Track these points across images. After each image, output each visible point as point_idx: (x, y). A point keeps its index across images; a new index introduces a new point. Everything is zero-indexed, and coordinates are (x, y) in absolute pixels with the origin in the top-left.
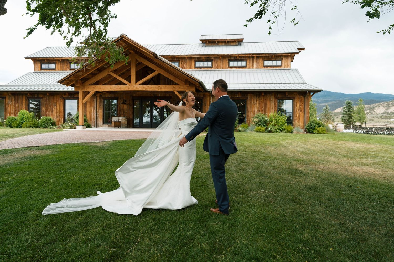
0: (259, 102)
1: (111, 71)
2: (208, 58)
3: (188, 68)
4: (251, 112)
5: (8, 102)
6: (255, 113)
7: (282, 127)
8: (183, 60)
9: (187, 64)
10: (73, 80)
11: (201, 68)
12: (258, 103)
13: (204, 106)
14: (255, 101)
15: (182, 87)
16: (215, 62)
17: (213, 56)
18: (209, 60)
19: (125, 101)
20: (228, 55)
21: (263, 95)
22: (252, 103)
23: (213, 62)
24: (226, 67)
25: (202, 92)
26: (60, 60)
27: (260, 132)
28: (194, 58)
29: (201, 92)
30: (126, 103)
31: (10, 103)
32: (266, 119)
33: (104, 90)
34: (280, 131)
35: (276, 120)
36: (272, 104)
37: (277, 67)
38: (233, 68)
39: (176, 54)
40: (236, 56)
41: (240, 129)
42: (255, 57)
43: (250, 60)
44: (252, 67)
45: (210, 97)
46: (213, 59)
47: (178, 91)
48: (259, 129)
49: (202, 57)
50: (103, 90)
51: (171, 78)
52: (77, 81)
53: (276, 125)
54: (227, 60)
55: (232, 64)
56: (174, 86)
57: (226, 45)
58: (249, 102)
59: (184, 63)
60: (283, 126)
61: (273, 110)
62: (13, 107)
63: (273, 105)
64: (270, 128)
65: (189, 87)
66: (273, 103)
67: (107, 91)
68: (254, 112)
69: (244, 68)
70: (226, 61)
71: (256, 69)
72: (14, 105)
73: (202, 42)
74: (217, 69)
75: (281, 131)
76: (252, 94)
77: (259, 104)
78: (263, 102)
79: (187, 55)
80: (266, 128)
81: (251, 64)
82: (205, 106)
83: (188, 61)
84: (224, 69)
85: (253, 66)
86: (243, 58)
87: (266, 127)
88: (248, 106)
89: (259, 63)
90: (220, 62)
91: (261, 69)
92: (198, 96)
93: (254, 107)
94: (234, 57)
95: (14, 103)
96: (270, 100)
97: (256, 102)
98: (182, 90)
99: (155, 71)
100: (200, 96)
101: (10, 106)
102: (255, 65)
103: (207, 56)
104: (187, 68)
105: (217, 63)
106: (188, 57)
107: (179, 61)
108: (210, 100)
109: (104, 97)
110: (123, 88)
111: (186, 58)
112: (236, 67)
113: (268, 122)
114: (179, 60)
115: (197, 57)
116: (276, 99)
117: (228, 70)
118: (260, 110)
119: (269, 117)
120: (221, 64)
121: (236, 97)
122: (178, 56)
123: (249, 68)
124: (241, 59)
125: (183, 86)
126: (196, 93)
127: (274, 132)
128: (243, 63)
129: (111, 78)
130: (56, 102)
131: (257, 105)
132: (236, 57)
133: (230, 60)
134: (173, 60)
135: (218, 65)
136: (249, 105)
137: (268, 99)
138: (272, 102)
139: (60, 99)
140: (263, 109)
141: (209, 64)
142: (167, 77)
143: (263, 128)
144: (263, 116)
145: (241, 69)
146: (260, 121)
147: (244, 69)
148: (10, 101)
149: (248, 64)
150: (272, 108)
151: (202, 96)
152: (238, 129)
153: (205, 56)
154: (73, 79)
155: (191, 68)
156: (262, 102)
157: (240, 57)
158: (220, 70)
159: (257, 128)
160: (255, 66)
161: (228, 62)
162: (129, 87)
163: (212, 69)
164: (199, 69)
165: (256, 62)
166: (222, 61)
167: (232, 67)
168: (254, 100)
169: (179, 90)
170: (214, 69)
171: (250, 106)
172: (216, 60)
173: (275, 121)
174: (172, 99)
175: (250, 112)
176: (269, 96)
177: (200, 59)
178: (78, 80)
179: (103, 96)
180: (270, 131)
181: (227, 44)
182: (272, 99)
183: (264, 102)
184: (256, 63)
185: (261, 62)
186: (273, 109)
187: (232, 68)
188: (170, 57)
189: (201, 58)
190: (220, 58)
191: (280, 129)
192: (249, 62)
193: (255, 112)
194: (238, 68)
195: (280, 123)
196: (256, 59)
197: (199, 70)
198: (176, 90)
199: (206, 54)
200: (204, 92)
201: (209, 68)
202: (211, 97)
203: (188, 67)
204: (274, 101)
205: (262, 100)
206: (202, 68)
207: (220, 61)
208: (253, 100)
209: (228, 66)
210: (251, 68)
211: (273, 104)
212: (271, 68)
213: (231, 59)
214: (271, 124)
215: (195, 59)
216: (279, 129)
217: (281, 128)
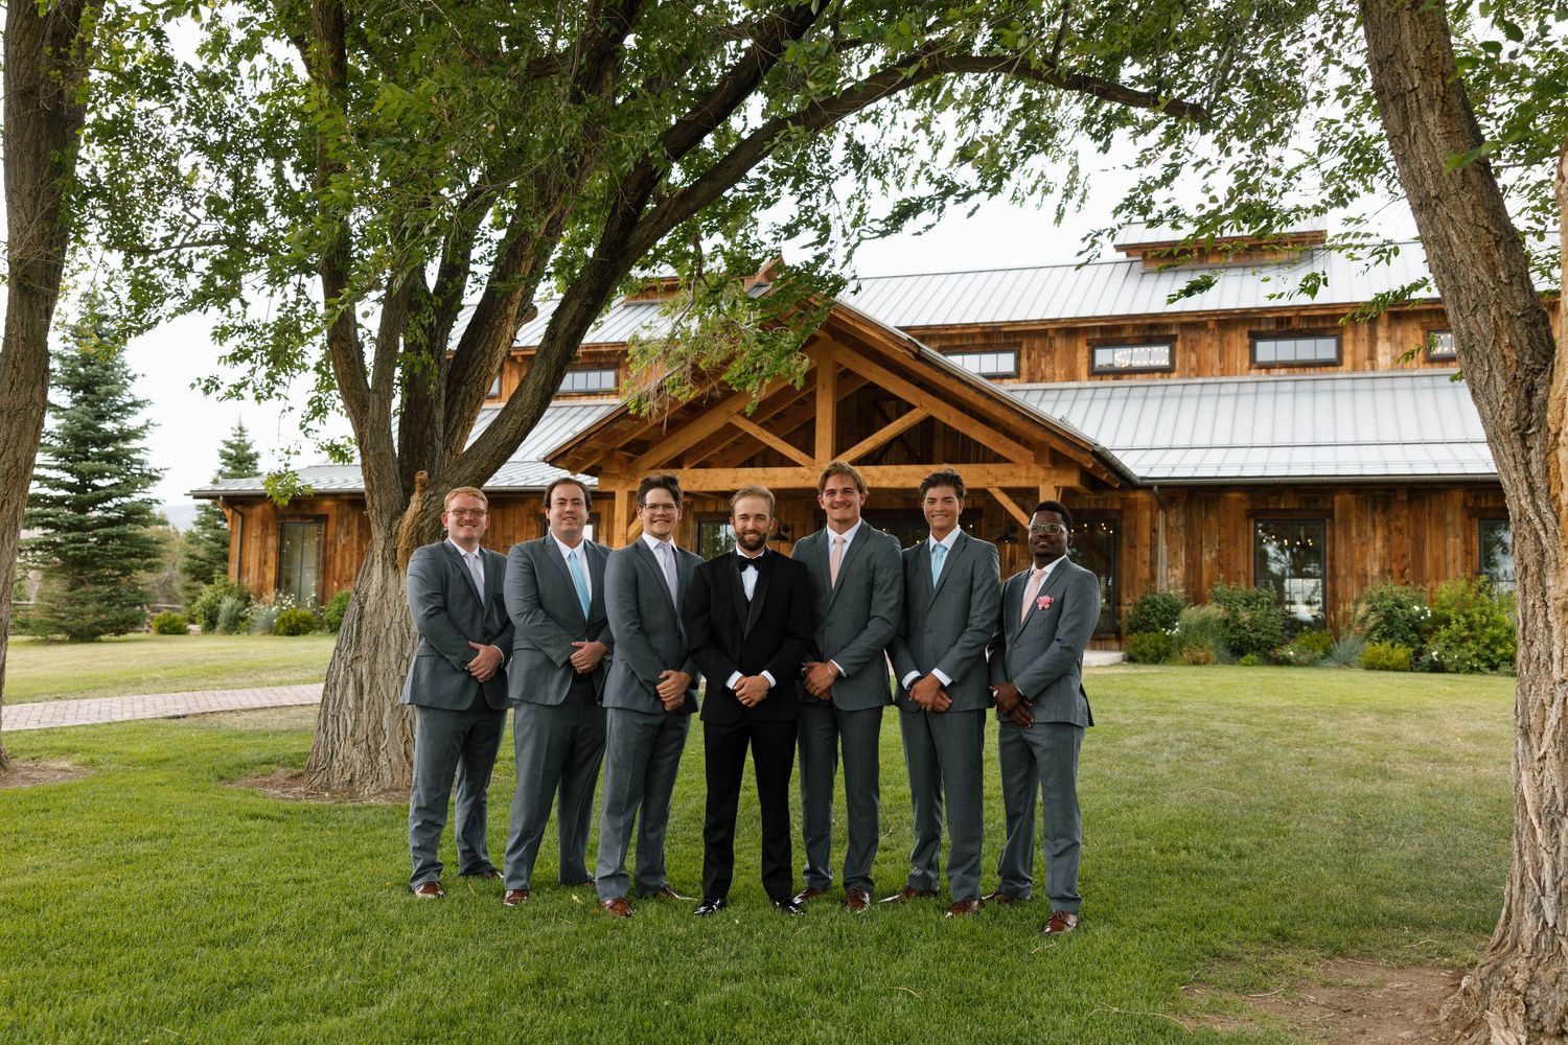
0: (1386, 532)
1: (738, 413)
2: (1152, 327)
3: (1057, 378)
4: (1349, 579)
5: (335, 535)
6: (1369, 581)
7: (1500, 651)
8: (1037, 343)
9: (1053, 359)
10: (595, 451)
11: (1118, 373)
12: (1379, 535)
13: (1125, 549)
14: (1369, 528)
15: (1023, 473)
16: (1185, 347)
17: (1177, 320)
18: (1157, 337)
19: (786, 529)
20: (1247, 311)
21: (1405, 498)
22: (1354, 534)
23: (1179, 346)
24: (1242, 366)
25: (1113, 488)
26: (520, 360)
27: (1386, 668)
28: (1086, 330)
29: (1109, 487)
30: (788, 535)
31: (342, 540)
32: (1417, 608)
33: (711, 489)
34: (1489, 666)
35: (1466, 616)
36: (1451, 539)
38: (1275, 372)
39: (1002, 317)
40: (1288, 314)
41: (1291, 653)
42: (1384, 317)
43: (1356, 333)
44: (1367, 363)
45: (1151, 510)
46: (1174, 332)
47: (1007, 491)
48: (1379, 656)
49: (1124, 326)
50: (704, 489)
51: (979, 434)
52: (610, 454)
53: (1464, 640)
54: (1246, 335)
55: (1266, 350)
56: (992, 468)
57: (1239, 263)
58: (1337, 533)
59: (1039, 356)
60: (1502, 646)
61: (1456, 568)
62: (351, 556)
63: (1455, 544)
64: (1435, 653)
65: (1054, 473)
66: (1457, 536)
67: (720, 489)
68: (1363, 579)
69: (1330, 368)
70: (1238, 340)
71: (1389, 371)
72: (355, 545)
73: (1128, 255)
74: (1197, 376)
75: (1493, 667)
76: (1351, 493)
77: (1387, 540)
78: (1405, 531)
79: (1052, 321)
80: (1419, 653)
81: (1363, 350)
82: (1132, 551)
83: (1059, 343)
84: (1229, 375)
85: (1372, 357)
86: (1320, 325)
87: (1418, 645)
88: (1333, 550)
89: (1402, 344)
90: (1210, 346)
91: (1415, 373)
92: (1100, 506)
93: (1364, 556)
94: (1280, 321)
95: (355, 537)
96: (1441, 524)
97: (1370, 533)
98: (1023, 483)
99: (911, 407)
100: (1108, 507)
101: (343, 551)
102: (1385, 354)
103: (1149, 321)
104: (1054, 375)
105: (1193, 350)
106: (1057, 330)
107: (1020, 345)
108: (1153, 521)
109: (699, 513)
110: (785, 478)
111: (1050, 334)
112: (1288, 365)
113: (1430, 627)
114: (1018, 340)
115: (1101, 327)
116: (1470, 518)
117: (1248, 379)
118: (1394, 567)
119: (1432, 601)
120: (1212, 355)
121: (1273, 510)
122: (1014, 323)
123: (1355, 368)
124: (1312, 326)
125: (1028, 470)
126: (1087, 491)
127: (1457, 671)
128: (1325, 348)
129: (732, 435)
130: (511, 533)
131: (1379, 544)
132: (1289, 319)
133: (1256, 336)
134: (991, 345)
135: (1198, 361)
136: (1337, 544)
137: (1433, 521)
138: (1450, 529)
139: (529, 523)
140: (1410, 567)
141: (1159, 355)
142: (961, 430)
143: (1401, 653)
144: (1404, 598)
145: (1311, 373)
146: (1389, 618)
147: (1328, 372)
148: (344, 531)
149: (1348, 348)
150: (1450, 557)
151: (1118, 506)
152: (1279, 652)
153: (1138, 322)
154: (596, 447)
155: (1072, 376)
156: (1400, 530)
157: (1309, 319)
158: (1212, 380)
159: (1371, 649)
160: (1383, 359)
161: (1247, 341)
162: (809, 473)
163: (1174, 378)
164: (1110, 377)
165: (1389, 339)
166: (1221, 342)
167: (1268, 367)
168: (1360, 522)
169: (1011, 483)
170: (1181, 377)
171: (1343, 550)
172: (1189, 336)
173: (1462, 619)
174: (983, 521)
175: (1345, 576)
176: (1433, 502)
177: (1115, 336)
178: (614, 449)
179: (697, 508)
180: (1437, 668)
181: (1247, 258)
182: (1449, 518)
183: (1411, 530)
184: (1387, 345)
185: (1412, 337)
186: (1459, 562)
187: (1268, 373)
188: (977, 330)
189: (1119, 328)
190: (1211, 325)
191: (1488, 659)
192: (1354, 342)
193: (1366, 576)
194: (1297, 370)
195: (1489, 630)
196: (1389, 326)
197: (1110, 382)
198: (1000, 484)
199: (1143, 312)
200: (1121, 488)
201: (1158, 375)
202: (1157, 511)
203: (1060, 371)
204: (1459, 529)
205: (1399, 524)
206: (1126, 376)
207: (1209, 339)
208: (1358, 524)
209: (1247, 364)
210: (1364, 370)
211: (1458, 540)
213: (1263, 328)
214: (1444, 633)
215: (1091, 337)
216: (1483, 661)
217: (1493, 651)
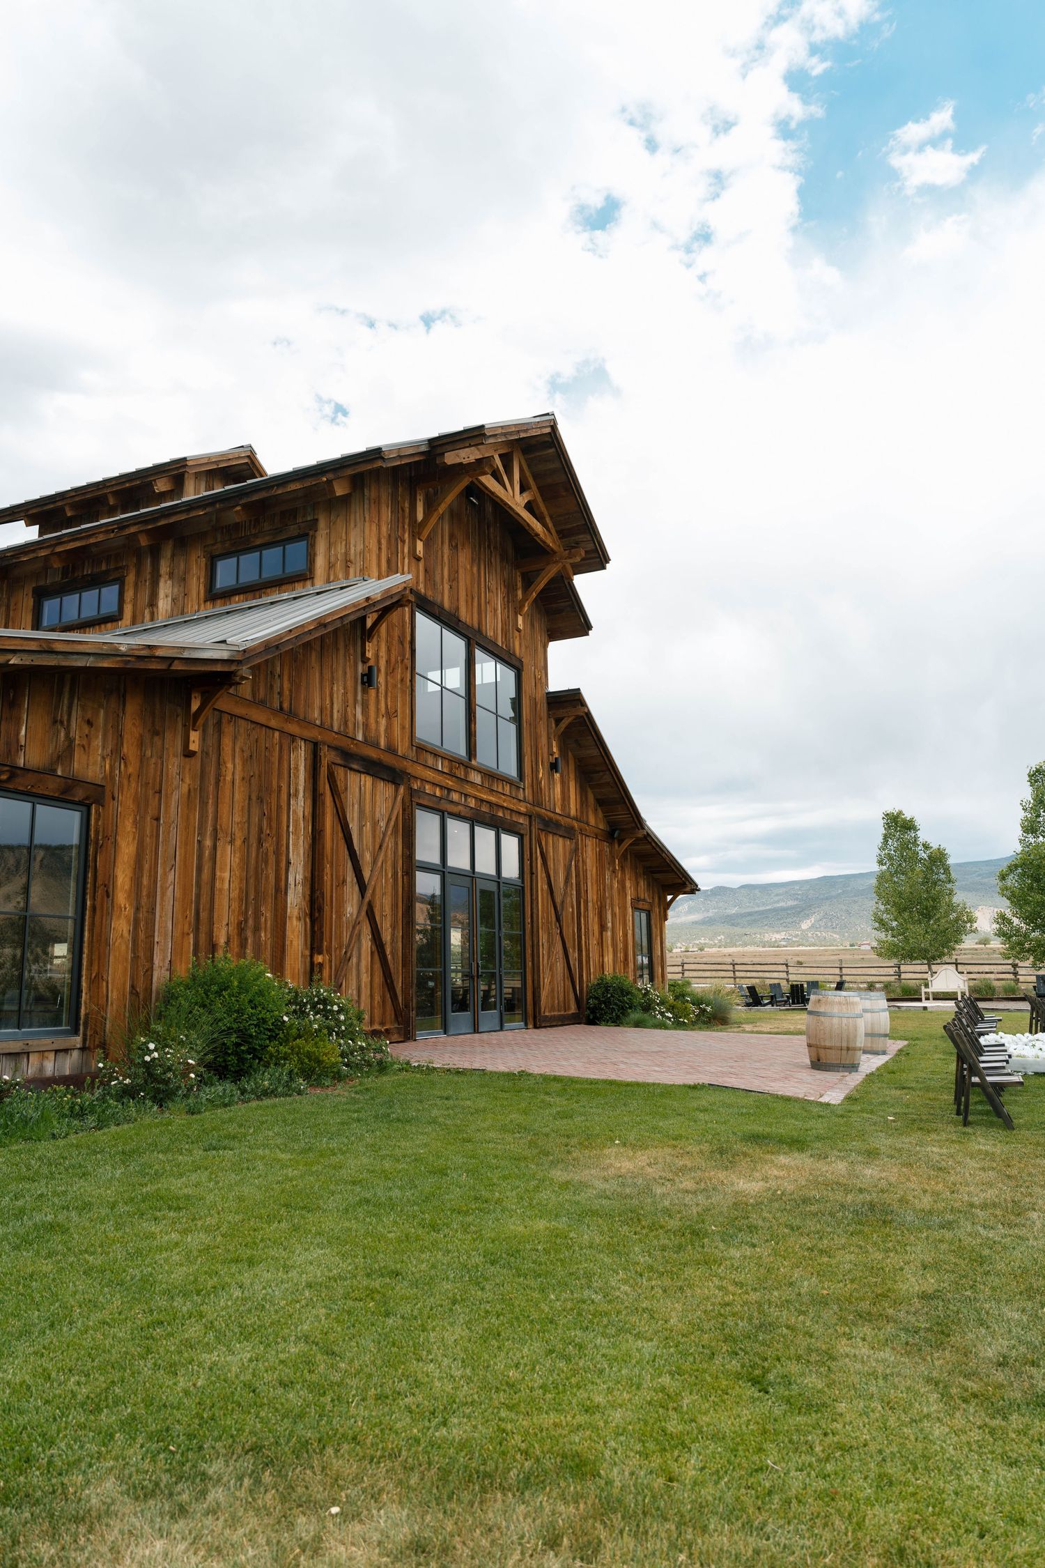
37: (284, 587)
44: (146, 613)
85: (153, 603)
86: (103, 568)
89: (185, 578)
102: (166, 596)
123: (134, 620)
160: (164, 604)
161: (32, 602)
165: (171, 575)
184: (169, 582)
212: (250, 595)
213: (49, 581)
